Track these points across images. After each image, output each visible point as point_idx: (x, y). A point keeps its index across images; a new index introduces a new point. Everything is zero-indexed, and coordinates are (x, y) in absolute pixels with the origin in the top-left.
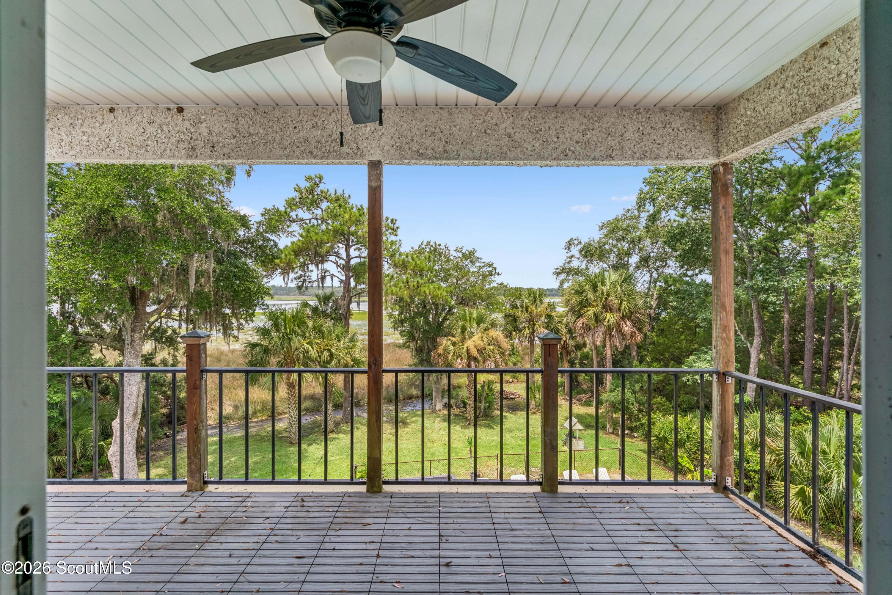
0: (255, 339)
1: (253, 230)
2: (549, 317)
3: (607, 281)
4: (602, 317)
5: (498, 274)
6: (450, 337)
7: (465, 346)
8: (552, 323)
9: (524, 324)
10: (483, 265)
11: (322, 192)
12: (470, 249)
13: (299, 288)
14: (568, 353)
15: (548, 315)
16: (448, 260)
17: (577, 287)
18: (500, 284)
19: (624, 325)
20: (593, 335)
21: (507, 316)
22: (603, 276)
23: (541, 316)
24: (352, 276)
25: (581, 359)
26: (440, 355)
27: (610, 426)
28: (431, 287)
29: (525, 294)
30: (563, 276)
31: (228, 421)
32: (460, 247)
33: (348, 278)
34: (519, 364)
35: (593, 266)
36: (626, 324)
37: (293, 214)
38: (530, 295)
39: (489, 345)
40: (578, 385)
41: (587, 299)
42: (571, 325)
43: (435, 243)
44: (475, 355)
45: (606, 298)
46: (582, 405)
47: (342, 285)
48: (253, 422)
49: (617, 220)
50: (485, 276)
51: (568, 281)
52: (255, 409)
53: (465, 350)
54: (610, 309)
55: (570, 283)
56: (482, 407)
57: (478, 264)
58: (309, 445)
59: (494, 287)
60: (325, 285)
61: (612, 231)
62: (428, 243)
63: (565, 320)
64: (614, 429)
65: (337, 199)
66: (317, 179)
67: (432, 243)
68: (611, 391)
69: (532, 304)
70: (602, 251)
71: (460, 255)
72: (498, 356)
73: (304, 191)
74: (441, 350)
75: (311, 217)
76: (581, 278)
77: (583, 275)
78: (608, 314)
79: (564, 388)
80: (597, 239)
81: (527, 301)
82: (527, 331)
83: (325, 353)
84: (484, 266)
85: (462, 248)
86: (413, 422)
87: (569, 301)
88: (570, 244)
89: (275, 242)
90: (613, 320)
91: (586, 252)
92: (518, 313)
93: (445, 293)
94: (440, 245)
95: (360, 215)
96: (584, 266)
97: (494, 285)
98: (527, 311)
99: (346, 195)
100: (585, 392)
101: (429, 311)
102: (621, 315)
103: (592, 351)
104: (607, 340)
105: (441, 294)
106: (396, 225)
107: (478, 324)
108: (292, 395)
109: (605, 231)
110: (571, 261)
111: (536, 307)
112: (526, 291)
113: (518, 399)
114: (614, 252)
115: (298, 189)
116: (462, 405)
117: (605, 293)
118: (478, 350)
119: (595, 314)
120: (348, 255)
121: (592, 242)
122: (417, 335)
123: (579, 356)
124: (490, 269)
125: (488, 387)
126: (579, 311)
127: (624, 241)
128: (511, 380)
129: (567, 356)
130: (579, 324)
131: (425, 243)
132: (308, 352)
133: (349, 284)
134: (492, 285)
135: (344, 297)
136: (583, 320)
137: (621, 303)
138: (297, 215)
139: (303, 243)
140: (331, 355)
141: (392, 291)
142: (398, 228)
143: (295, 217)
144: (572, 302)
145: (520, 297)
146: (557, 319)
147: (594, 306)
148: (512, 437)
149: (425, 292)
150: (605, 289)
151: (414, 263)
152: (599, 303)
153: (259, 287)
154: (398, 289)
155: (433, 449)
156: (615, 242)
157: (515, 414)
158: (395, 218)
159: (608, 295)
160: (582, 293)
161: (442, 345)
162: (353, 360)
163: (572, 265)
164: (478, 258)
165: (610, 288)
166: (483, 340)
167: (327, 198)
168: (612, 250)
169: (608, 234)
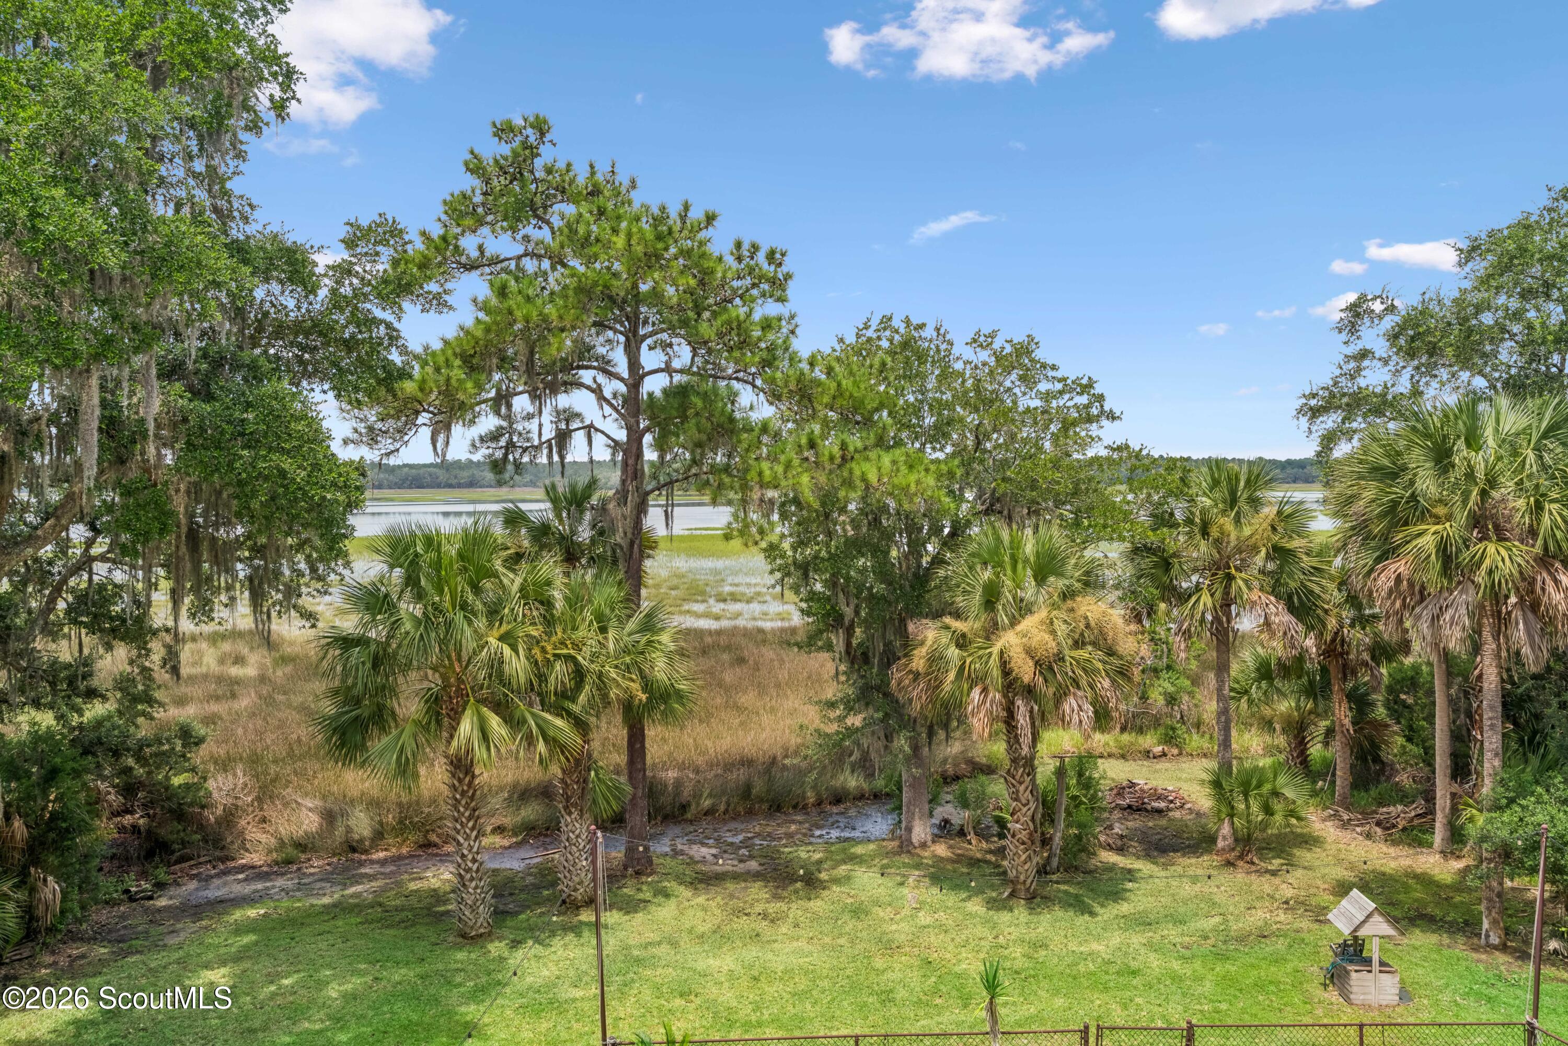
0: (349, 624)
1: (323, 293)
2: (1280, 553)
3: (1489, 432)
4: (1466, 556)
5: (1112, 417)
6: (948, 620)
7: (995, 650)
8: (1291, 575)
9: (1194, 578)
10: (1059, 386)
11: (549, 171)
12: (1020, 338)
13: (497, 466)
14: (1348, 670)
15: (1276, 548)
16: (946, 375)
17: (1377, 455)
18: (1119, 449)
19: (1550, 587)
20: (1435, 619)
21: (1138, 551)
22: (1474, 416)
23: (1255, 549)
24: (647, 429)
25: (1390, 689)
26: (917, 675)
27: (1494, 922)
28: (886, 460)
29: (1200, 480)
30: (1330, 421)
31: (303, 857)
32: (986, 330)
33: (635, 437)
34: (1186, 698)
35: (1435, 384)
36: (1556, 582)
37: (469, 244)
38: (1216, 483)
39: (1078, 644)
40: (1382, 771)
41: (1413, 497)
42: (1357, 582)
43: (908, 322)
44: (1026, 679)
45: (1484, 493)
46: (1395, 843)
47: (620, 457)
48: (372, 862)
49: (1527, 227)
50: (1067, 425)
51: (1349, 434)
52: (381, 823)
53: (994, 661)
54: (1497, 528)
55: (1355, 442)
56: (1057, 840)
57: (1043, 386)
58: (515, 944)
59: (1096, 459)
60: (569, 458)
61: (1505, 266)
62: (886, 321)
63: (1338, 561)
64: (1507, 931)
65: (595, 192)
66: (529, 131)
67: (897, 323)
68: (1497, 807)
69: (1224, 512)
70: (1470, 331)
71: (984, 355)
72: (1106, 683)
73: (492, 169)
74: (919, 661)
75: (520, 250)
76: (1391, 425)
77: (1400, 415)
78: (1491, 548)
79: (1333, 782)
80: (1450, 293)
81: (1208, 502)
82: (1206, 599)
83: (558, 666)
84: (1061, 392)
85: (992, 335)
86: (836, 881)
87: (1350, 500)
88: (1358, 315)
89: (389, 326)
90: (1507, 568)
91: (1413, 339)
92: (1175, 541)
93: (931, 481)
94: (921, 326)
95: (659, 237)
96: (1403, 385)
97: (1097, 450)
98: (1205, 533)
99: (623, 178)
100: (1404, 798)
101: (888, 536)
102: (1538, 549)
103: (1430, 664)
104: (1487, 634)
105: (918, 482)
106: (784, 269)
107: (1040, 579)
108: (463, 793)
109: (1480, 266)
110: (1359, 370)
111: (1237, 521)
112: (1205, 470)
113: (1177, 814)
114: (1512, 336)
115: (475, 167)
116: (995, 829)
117: (1480, 475)
118: (1037, 663)
119: (1443, 548)
120: (634, 364)
121: (1434, 307)
122: (848, 611)
123: (1386, 680)
124: (1083, 400)
125: (1080, 774)
126: (1385, 537)
127: (1548, 296)
128: (1158, 749)
129: (1345, 678)
130: (1384, 581)
131: (874, 324)
132: (501, 662)
133: (639, 455)
134: (1090, 453)
135: (622, 495)
136: (1400, 566)
137: (1539, 507)
138: (481, 248)
139: (488, 330)
140: (579, 675)
141: (760, 474)
142: (788, 277)
143: (474, 254)
144: (1359, 506)
145: (1182, 488)
146: (1307, 562)
147: (1438, 520)
148: (1149, 945)
149: (864, 479)
150: (1479, 461)
151: (833, 385)
152: (1457, 510)
153: (316, 467)
154: (780, 469)
155: (889, 975)
156: (1514, 304)
157: (1165, 866)
158: (780, 246)
159: (1492, 481)
160: (1394, 476)
161: (922, 643)
162: (647, 685)
163: (1362, 382)
164: (1044, 366)
165: (1499, 458)
166: (1053, 632)
167: (563, 192)
168: (1503, 330)
169: (1490, 276)
